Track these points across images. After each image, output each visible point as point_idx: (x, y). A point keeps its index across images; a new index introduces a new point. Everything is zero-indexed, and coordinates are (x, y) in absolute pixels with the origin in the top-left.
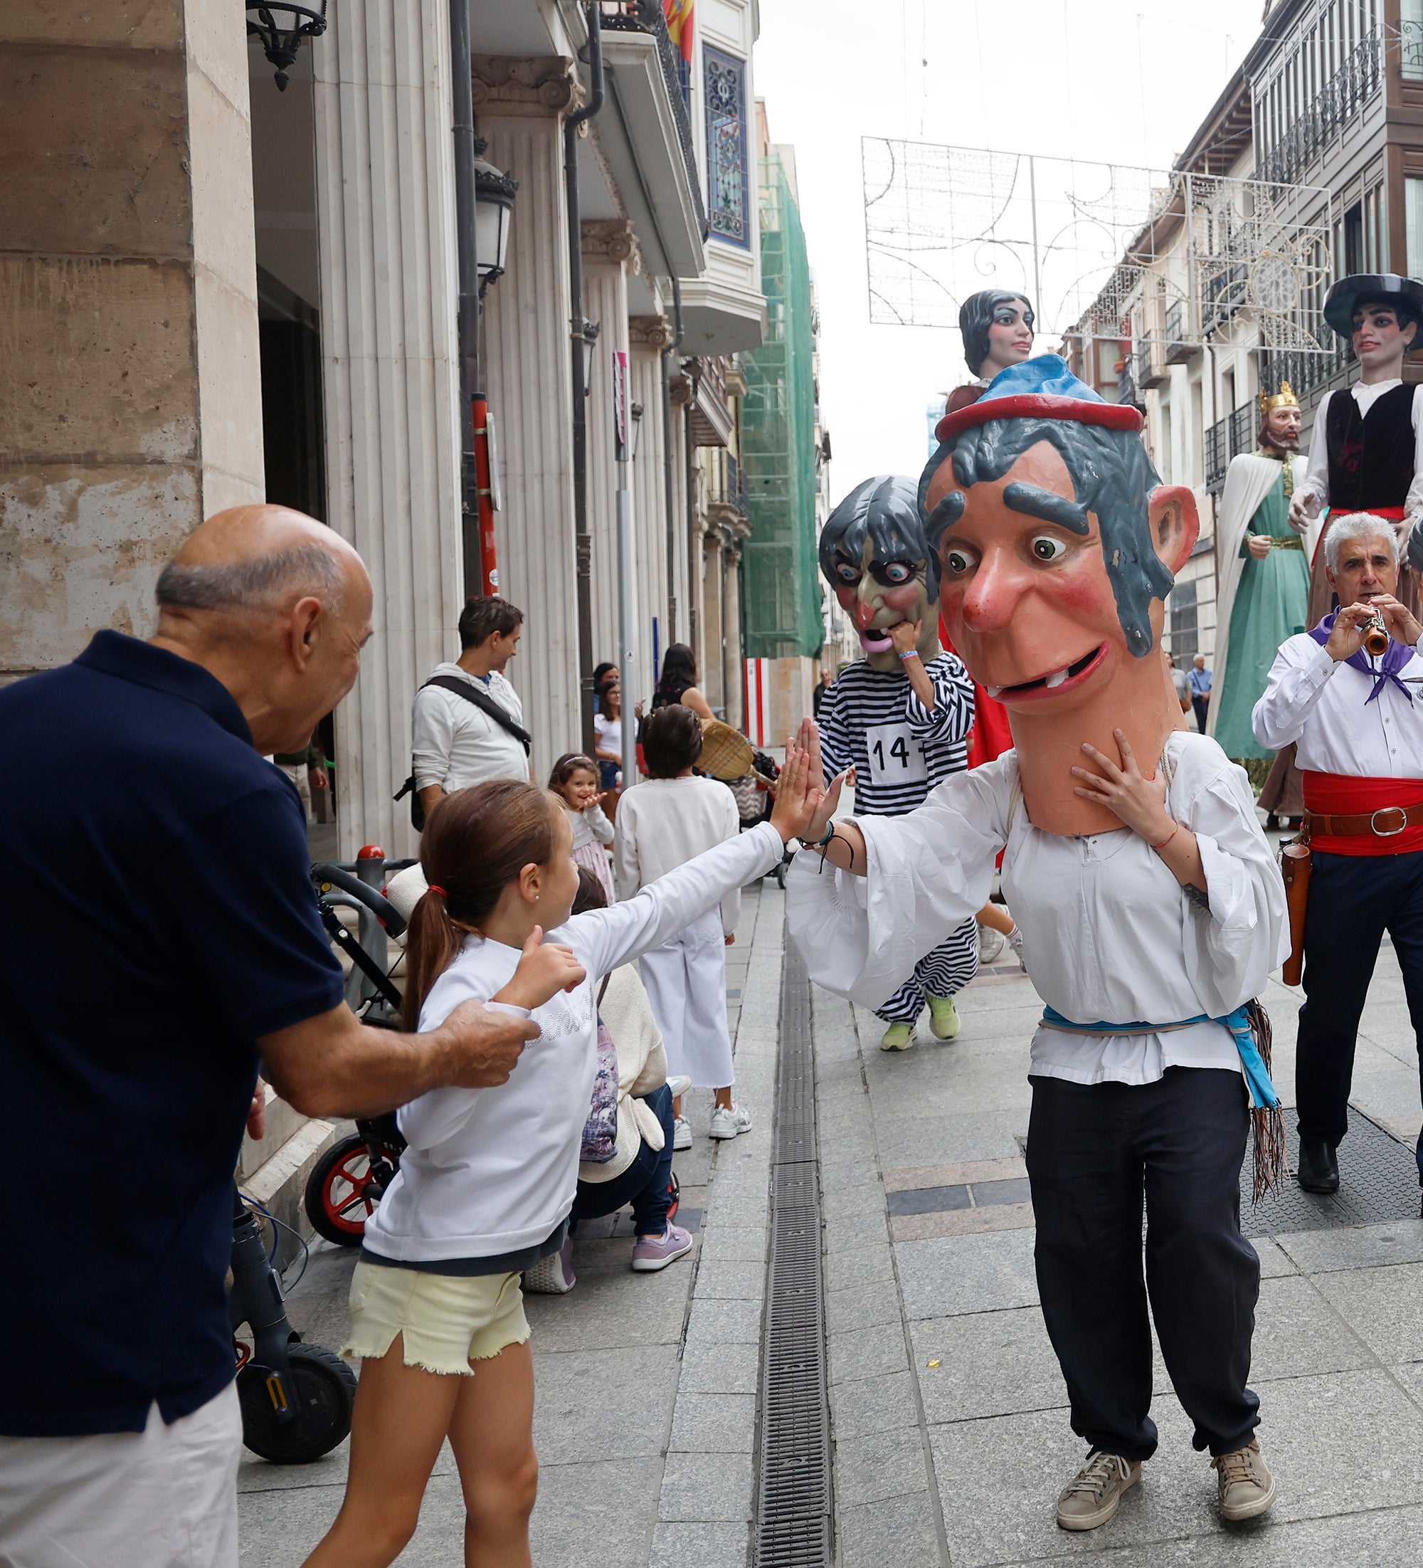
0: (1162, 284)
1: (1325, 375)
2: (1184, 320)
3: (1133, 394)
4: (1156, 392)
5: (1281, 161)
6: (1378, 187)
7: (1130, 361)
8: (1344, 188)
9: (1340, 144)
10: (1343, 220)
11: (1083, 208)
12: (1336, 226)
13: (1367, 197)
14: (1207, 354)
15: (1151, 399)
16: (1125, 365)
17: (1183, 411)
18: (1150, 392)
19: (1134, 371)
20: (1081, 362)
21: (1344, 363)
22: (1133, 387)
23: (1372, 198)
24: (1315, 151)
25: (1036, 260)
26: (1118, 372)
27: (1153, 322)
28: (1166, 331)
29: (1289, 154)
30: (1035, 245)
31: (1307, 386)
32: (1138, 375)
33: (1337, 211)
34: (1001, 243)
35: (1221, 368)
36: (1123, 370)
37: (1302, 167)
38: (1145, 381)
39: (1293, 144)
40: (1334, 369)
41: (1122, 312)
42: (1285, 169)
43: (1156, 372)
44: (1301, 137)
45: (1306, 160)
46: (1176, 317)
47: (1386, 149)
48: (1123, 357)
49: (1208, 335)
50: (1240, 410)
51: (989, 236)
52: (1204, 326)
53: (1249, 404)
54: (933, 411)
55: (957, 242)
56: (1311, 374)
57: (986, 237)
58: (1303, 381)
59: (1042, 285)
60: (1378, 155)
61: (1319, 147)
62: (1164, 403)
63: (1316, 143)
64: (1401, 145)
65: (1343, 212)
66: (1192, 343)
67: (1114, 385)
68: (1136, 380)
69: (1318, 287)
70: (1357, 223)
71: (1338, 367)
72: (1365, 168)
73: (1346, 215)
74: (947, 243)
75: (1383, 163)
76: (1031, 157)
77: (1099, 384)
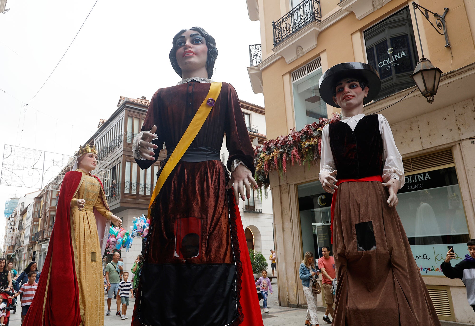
5: (100, 155)
6: (120, 163)
8: (113, 162)
9: (113, 153)
10: (112, 169)
11: (55, 163)
12: (111, 169)
13: (118, 164)
20: (48, 193)
21: (110, 198)
23: (119, 165)
24: (107, 154)
25: (43, 173)
26: (57, 196)
29: (101, 154)
30: (43, 170)
33: (111, 167)
34: (35, 169)
37: (104, 157)
39: (103, 152)
42: (100, 157)
44: (104, 151)
45: (105, 156)
47: (122, 156)
51: (33, 167)
55: (24, 168)
57: (32, 167)
59: (44, 178)
60: (121, 156)
61: (108, 154)
63: (107, 153)
64: (125, 155)
65: (112, 167)
67: (55, 199)
69: (105, 182)
70: (115, 169)
71: (109, 198)
72: (118, 159)
73: (113, 168)
74: (22, 168)
75: (122, 158)
76: (45, 152)
77: (52, 199)
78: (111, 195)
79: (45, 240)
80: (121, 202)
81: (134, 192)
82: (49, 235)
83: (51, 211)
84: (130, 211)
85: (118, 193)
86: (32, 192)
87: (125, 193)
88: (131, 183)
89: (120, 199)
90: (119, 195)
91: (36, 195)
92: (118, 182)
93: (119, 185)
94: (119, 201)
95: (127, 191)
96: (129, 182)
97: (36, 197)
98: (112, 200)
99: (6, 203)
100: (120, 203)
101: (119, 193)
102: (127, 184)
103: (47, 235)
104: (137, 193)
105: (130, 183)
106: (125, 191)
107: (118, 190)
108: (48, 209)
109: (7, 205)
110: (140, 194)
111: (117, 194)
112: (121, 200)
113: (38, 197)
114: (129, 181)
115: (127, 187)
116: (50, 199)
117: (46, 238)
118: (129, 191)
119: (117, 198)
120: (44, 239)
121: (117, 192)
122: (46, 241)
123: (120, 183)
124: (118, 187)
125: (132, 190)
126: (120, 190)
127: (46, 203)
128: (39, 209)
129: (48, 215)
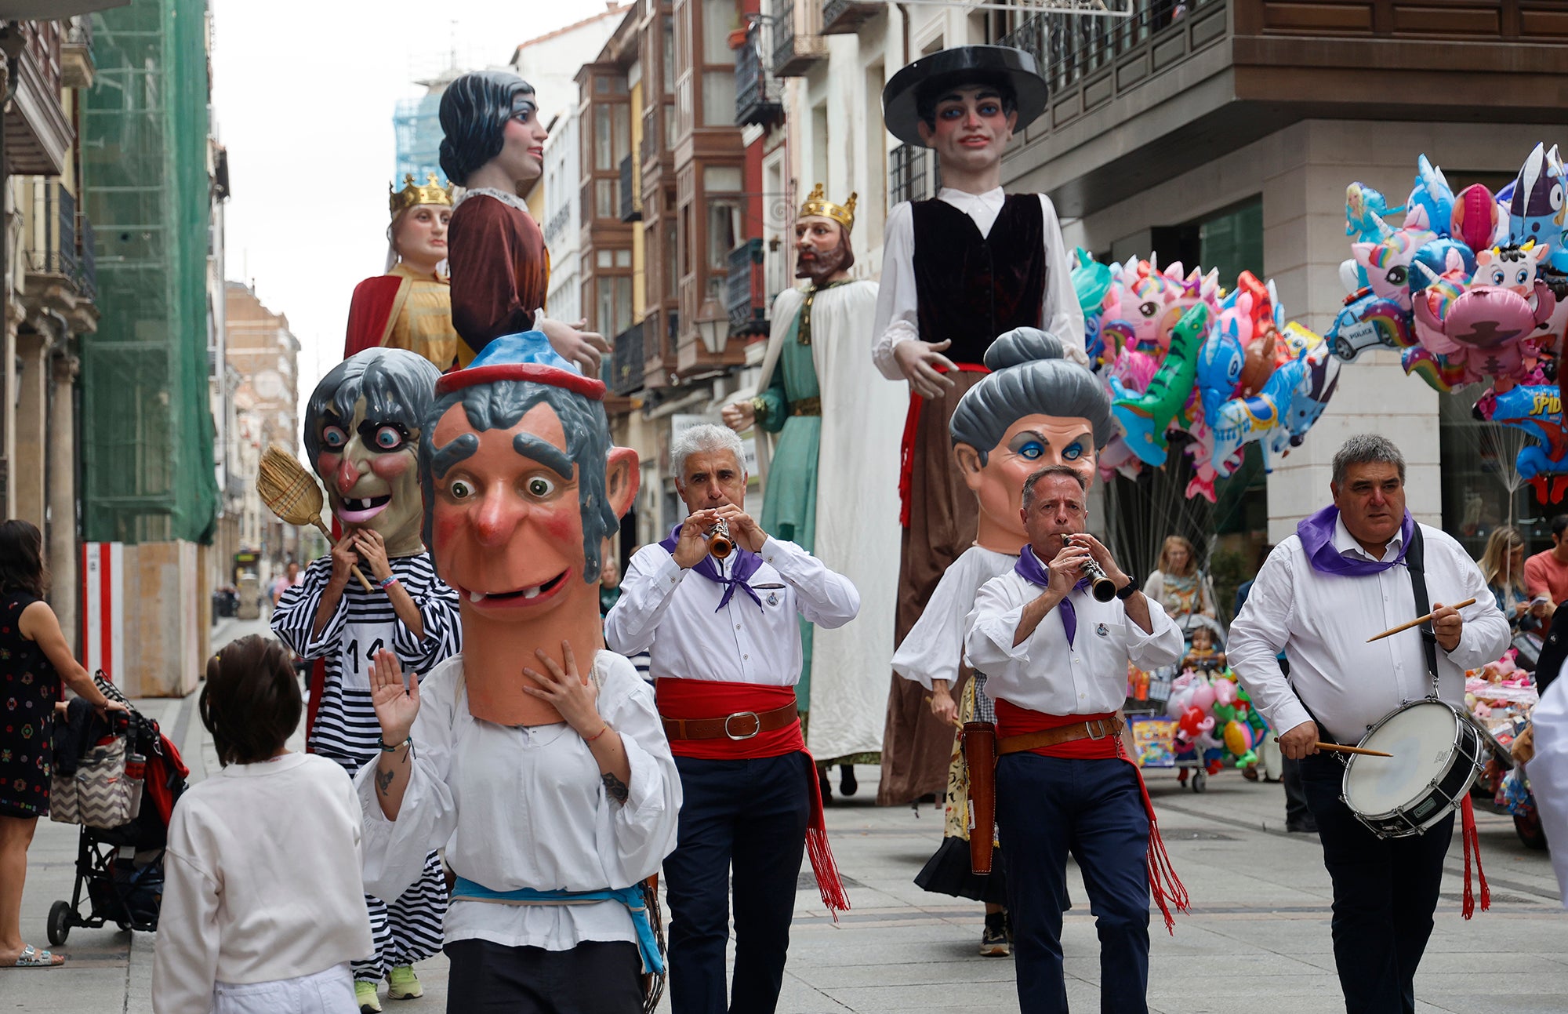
1: (1109, 54)
3: (762, 85)
4: (803, 82)
7: (757, 28)
14: (895, 16)
15: (793, 94)
16: (748, 35)
17: (850, 117)
18: (791, 82)
19: (765, 45)
20: (670, 30)
21: (1144, 33)
22: (762, 73)
26: (736, 47)
32: (770, 52)
36: (744, 44)
38: (783, 63)
40: (1127, 43)
43: (803, 47)
48: (744, 20)
54: (405, 113)
56: (1085, 51)
58: (1070, 63)
62: (817, 101)
67: (726, 70)
68: (768, 61)
77: (702, 70)
79: (687, 381)
80: (1242, 63)
82: (711, 348)
83: (707, 166)
84: (1320, 137)
86: (557, 28)
89: (1230, 36)
90: (1216, 5)
91: (590, 46)
94: (1220, 55)
97: (591, 58)
98: (1163, 53)
99: (401, 122)
100: (1231, 74)
103: (702, 351)
108: (684, 153)
109: (404, 131)
112: (1238, 47)
113: (605, 59)
116: (689, 72)
117: (691, 371)
119: (1201, 31)
120: (681, 376)
122: (697, 395)
127: (667, 101)
128: (621, 156)
129: (686, 196)
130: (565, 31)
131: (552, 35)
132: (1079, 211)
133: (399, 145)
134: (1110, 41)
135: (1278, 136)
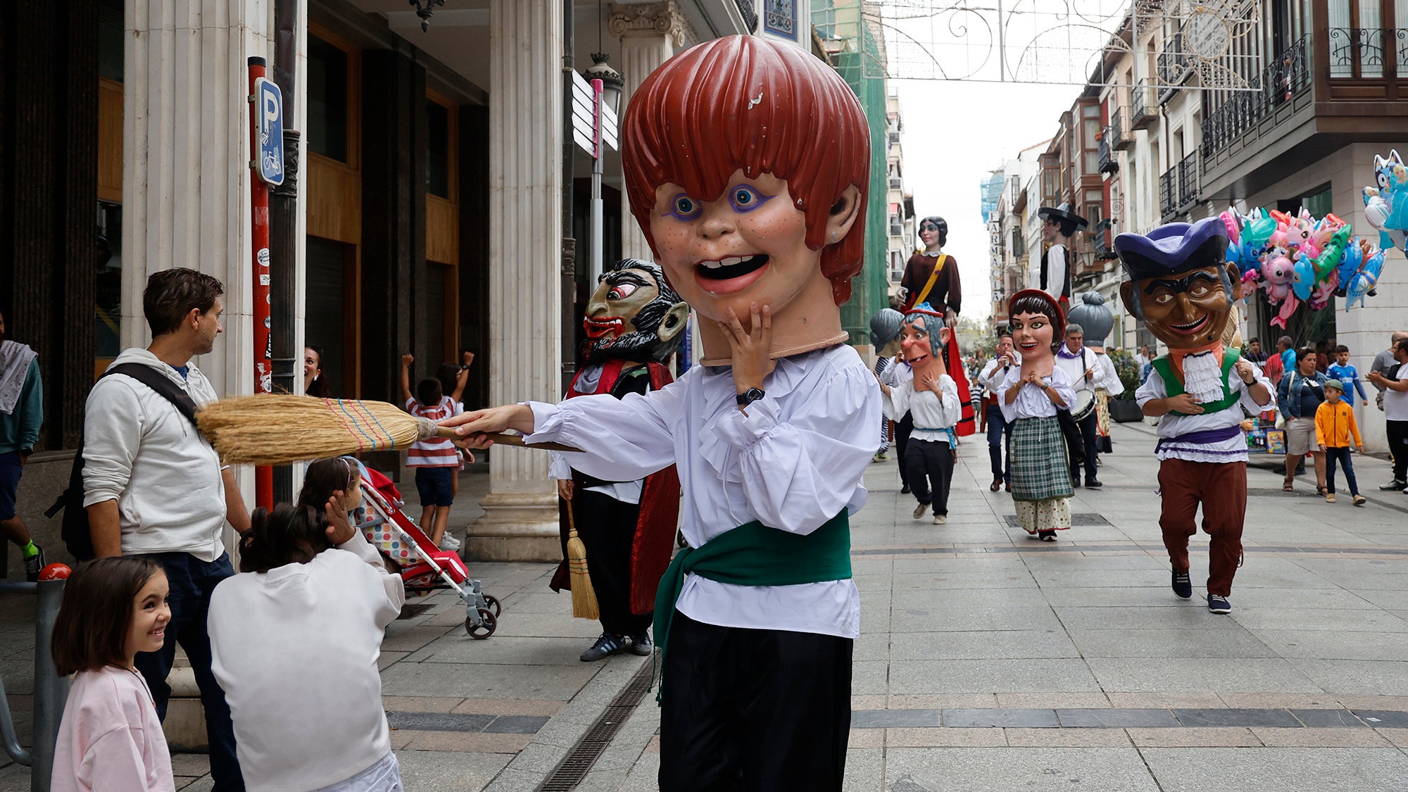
0: (1129, 73)
1: (1255, 120)
2: (1145, 96)
3: (1109, 155)
4: (1126, 152)
7: (1107, 131)
14: (1163, 119)
15: (1122, 158)
16: (1103, 135)
17: (1145, 165)
18: (1121, 153)
19: (1109, 139)
20: (1072, 137)
21: (1271, 108)
22: (1109, 150)
26: (1098, 140)
27: (1123, 100)
28: (1132, 105)
31: (1240, 130)
32: (1111, 140)
34: (971, 10)
35: (1173, 128)
36: (1101, 139)
38: (1116, 144)
40: (1263, 114)
41: (1102, 98)
43: (1125, 137)
46: (1139, 95)
48: (1101, 129)
49: (1162, 105)
50: (1187, 158)
52: (1159, 98)
53: (1194, 152)
54: (983, 184)
55: (935, 11)
56: (1244, 119)
58: (1237, 126)
59: (1007, 42)
62: (1131, 160)
66: (1152, 112)
67: (1095, 150)
68: (1111, 145)
74: (927, 12)
77: (1085, 151)
78: (1276, 95)
79: (1081, 279)
80: (1320, 116)
81: (1372, 70)
82: (1087, 264)
83: (1087, 190)
84: (1358, 150)
85: (1304, 82)
86: (1036, 144)
87: (1332, 76)
88: (1355, 34)
89: (1314, 102)
90: (1306, 89)
91: (1044, 149)
92: (1298, 37)
93: (1302, 49)
94: (1309, 112)
95: (1339, 69)
96: (1348, 31)
97: (1045, 152)
98: (1280, 116)
99: (983, 186)
100: (1314, 121)
101: (1309, 81)
102: (1339, 41)
103: (1085, 266)
104: (1384, 73)
105: (1352, 34)
106: (1332, 69)
107: (1304, 69)
108: (1078, 185)
109: (984, 190)
110: (1399, 76)
111: (1300, 88)
112: (1317, 108)
113: (1050, 151)
114: (1346, 24)
115: (1341, 54)
116: (1079, 152)
117: (1081, 275)
118: (1348, 69)
119: (1299, 103)
120: (1078, 277)
121: (1300, 80)
122: (1085, 285)
123: (1308, 39)
124: (1300, 56)
125: (1364, 61)
126: (1309, 68)
127: (1071, 165)
128: (1056, 189)
129: (1079, 204)
130: (1039, 145)
131: (1033, 147)
132: (1243, 195)
133: (982, 195)
134: (1255, 113)
135: (1339, 152)
